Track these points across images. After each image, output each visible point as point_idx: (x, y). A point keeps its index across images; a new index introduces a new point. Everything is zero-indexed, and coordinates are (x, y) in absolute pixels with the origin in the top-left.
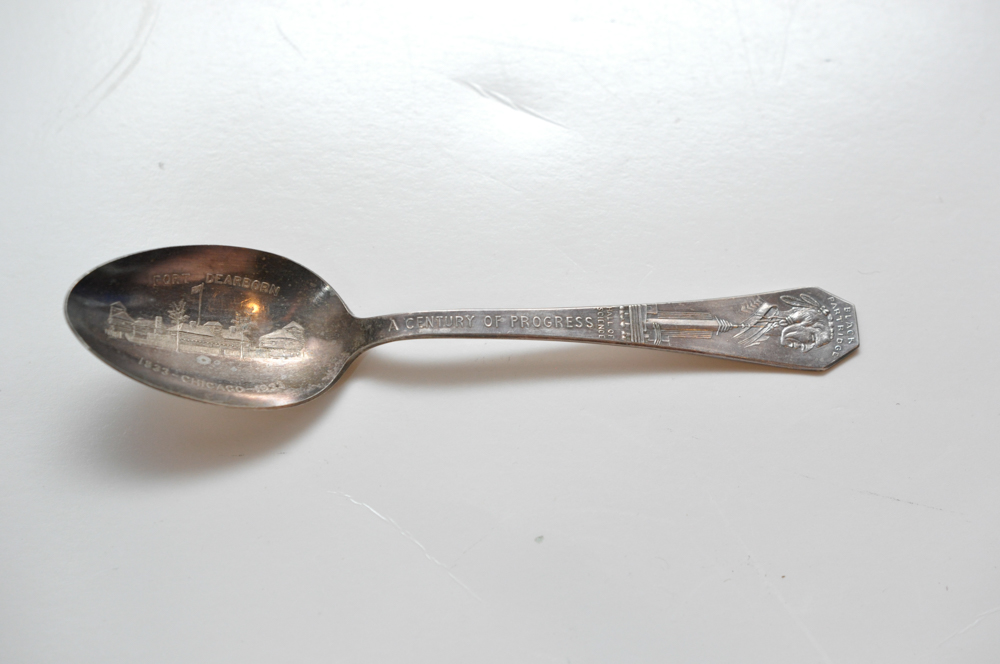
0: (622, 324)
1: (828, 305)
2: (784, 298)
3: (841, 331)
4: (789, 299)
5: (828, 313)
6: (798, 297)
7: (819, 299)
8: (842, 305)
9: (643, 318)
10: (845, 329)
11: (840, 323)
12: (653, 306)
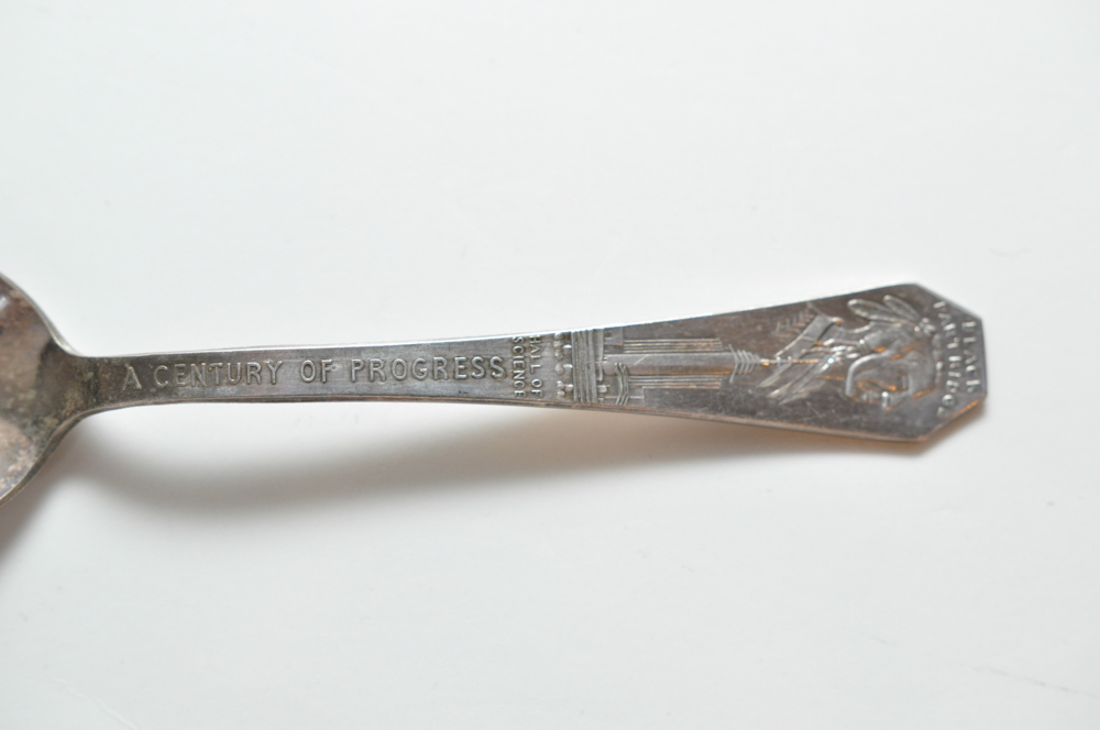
0: (558, 368)
1: (934, 317)
2: (856, 306)
3: (955, 370)
4: (864, 308)
5: (933, 333)
6: (881, 302)
7: (917, 306)
8: (959, 316)
9: (596, 356)
10: (963, 364)
11: (954, 352)
12: (616, 329)
